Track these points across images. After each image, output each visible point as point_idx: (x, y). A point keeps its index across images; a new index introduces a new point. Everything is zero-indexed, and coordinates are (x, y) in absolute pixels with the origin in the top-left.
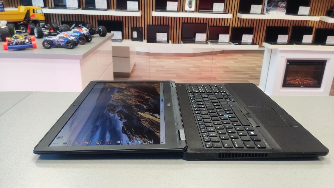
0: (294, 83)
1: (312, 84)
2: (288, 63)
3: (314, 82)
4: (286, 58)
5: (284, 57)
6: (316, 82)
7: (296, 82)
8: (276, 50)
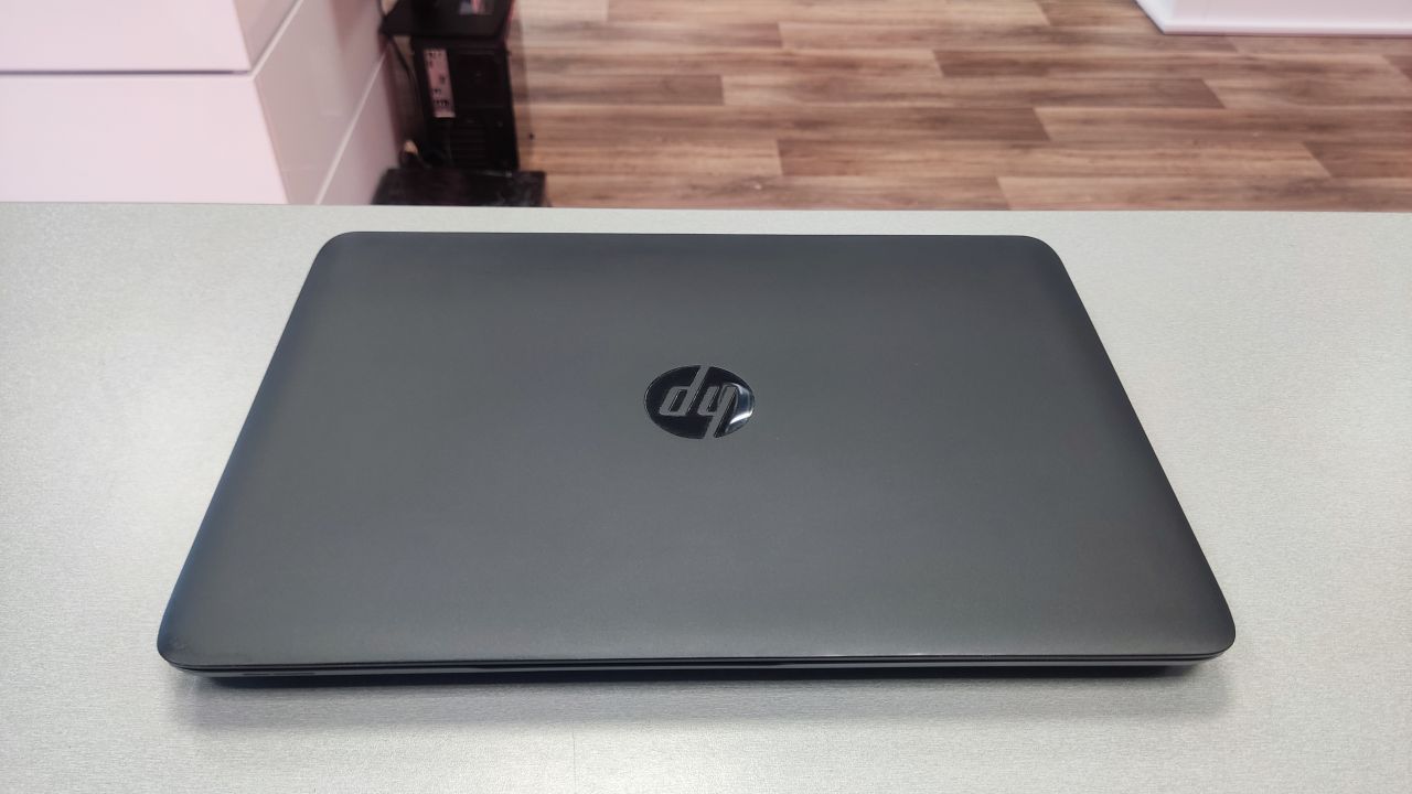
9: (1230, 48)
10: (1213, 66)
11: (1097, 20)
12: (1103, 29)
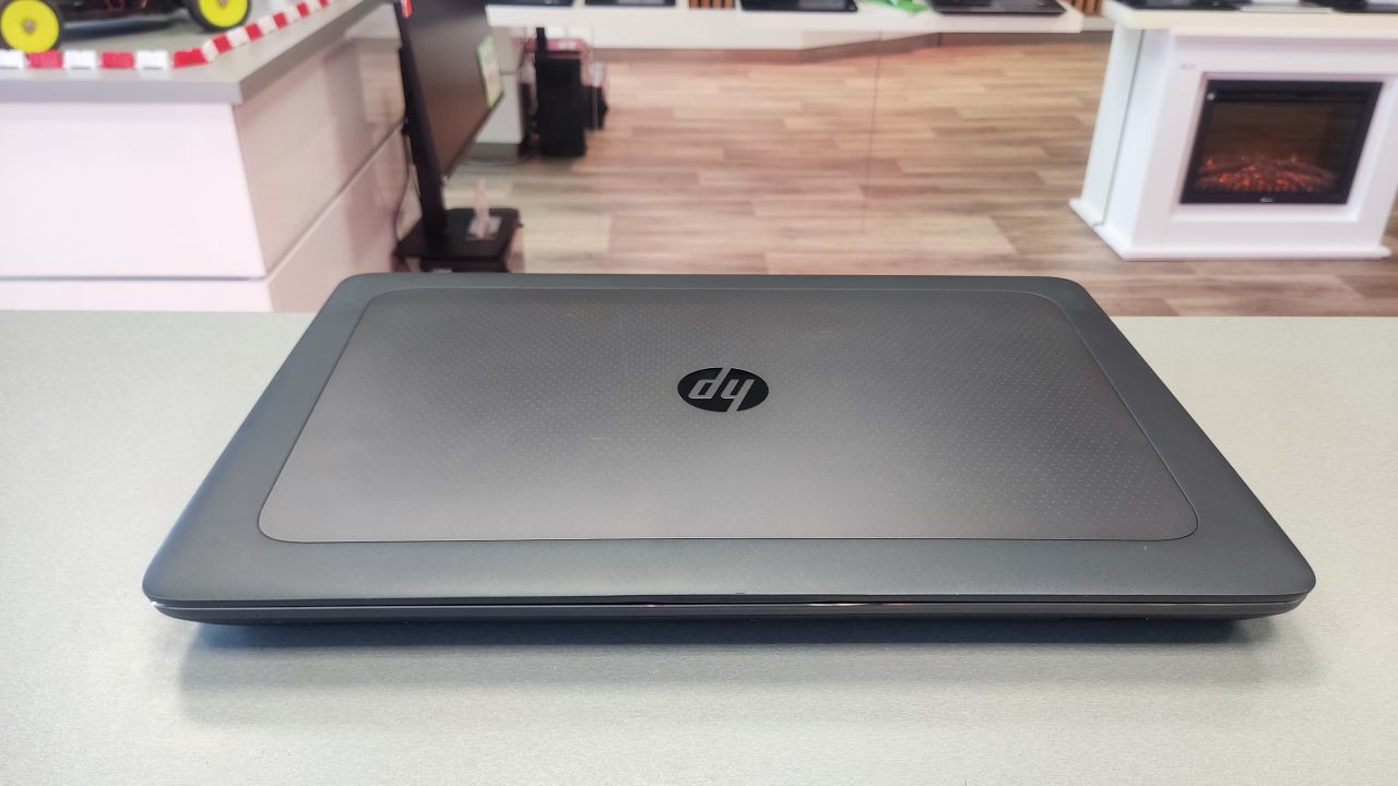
0: (1233, 185)
1: (1310, 189)
2: (1211, 97)
3: (1318, 180)
4: (1205, 74)
5: (1193, 67)
6: (1327, 177)
7: (1242, 179)
8: (1162, 32)
9: (1189, 271)
10: (1173, 288)
11: (1060, 249)
12: (1066, 257)
